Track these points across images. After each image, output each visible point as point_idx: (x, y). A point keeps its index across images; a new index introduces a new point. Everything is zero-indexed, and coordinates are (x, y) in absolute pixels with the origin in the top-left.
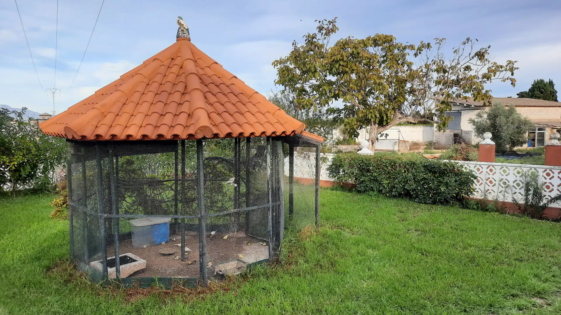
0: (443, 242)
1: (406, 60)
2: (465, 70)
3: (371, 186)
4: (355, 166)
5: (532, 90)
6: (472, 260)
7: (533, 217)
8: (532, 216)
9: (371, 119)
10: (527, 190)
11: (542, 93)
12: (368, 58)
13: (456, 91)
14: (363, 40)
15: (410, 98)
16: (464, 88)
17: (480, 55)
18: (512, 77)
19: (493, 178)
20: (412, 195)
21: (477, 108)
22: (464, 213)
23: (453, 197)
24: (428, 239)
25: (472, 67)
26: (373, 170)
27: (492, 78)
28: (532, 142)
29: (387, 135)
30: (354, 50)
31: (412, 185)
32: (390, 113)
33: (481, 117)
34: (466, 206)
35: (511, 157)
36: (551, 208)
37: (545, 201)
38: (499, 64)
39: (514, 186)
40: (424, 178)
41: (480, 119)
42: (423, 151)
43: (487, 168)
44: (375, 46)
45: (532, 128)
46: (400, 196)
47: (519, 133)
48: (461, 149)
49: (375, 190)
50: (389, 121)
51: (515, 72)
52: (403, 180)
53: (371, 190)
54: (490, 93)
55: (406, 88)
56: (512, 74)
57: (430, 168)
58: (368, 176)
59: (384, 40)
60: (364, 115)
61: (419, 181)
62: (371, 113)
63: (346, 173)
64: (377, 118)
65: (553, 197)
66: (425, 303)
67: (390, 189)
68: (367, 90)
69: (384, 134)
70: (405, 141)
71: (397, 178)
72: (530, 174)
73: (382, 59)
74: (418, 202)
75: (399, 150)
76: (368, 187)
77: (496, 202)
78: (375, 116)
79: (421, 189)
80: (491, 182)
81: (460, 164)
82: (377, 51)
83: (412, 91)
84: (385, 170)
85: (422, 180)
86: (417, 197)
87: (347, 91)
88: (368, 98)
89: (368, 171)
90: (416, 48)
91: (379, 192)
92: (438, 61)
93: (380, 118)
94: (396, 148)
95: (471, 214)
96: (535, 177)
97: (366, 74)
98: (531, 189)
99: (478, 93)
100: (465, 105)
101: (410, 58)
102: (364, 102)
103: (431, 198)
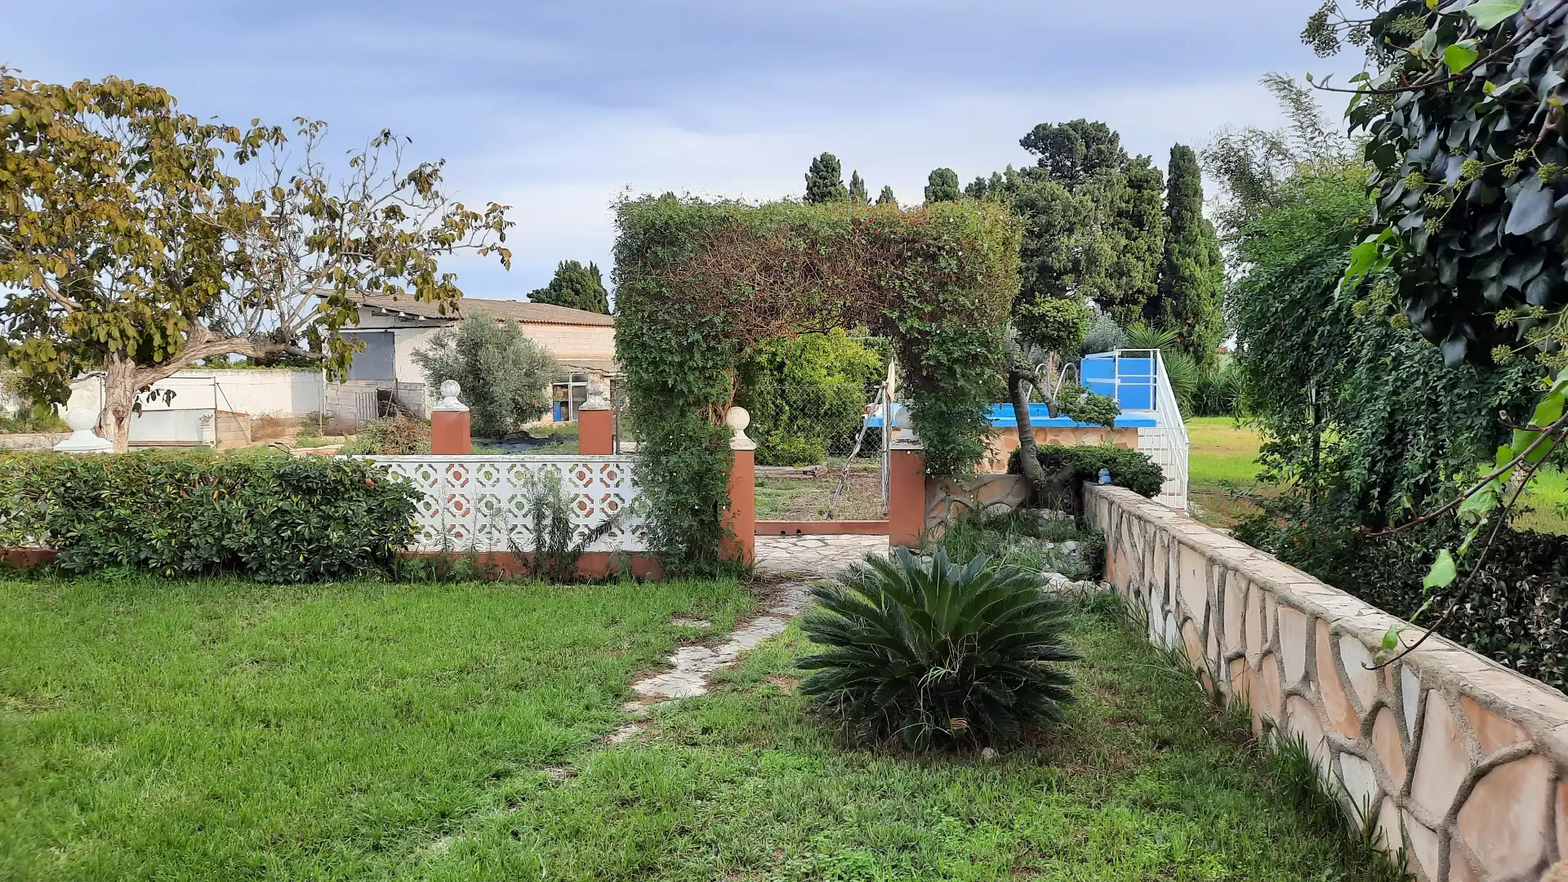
0: (330, 678)
1: (215, 169)
2: (388, 217)
3: (110, 550)
4: (46, 490)
5: (556, 286)
6: (405, 710)
7: (553, 581)
8: (552, 579)
9: (107, 343)
10: (539, 517)
11: (577, 293)
12: (82, 148)
13: (368, 273)
14: (61, 89)
15: (238, 284)
16: (385, 263)
17: (422, 181)
18: (503, 245)
19: (463, 496)
20: (246, 563)
21: (431, 323)
22: (392, 595)
23: (364, 556)
24: (286, 680)
25: (405, 210)
26: (114, 500)
27: (453, 245)
28: (563, 409)
29: (170, 395)
30: (26, 113)
31: (246, 535)
32: (176, 324)
33: (443, 346)
34: (399, 574)
35: (518, 446)
36: (591, 553)
37: (576, 539)
38: (468, 209)
39: (510, 511)
40: (279, 509)
41: (441, 352)
42: (294, 442)
43: (448, 470)
44: (108, 115)
45: (558, 375)
46: (208, 569)
47: (532, 387)
48: (394, 429)
49: (125, 561)
50: (170, 350)
51: (507, 231)
52: (215, 523)
53: (108, 563)
54: (453, 281)
55: (223, 253)
56: (502, 238)
57: (296, 481)
58: (96, 519)
59: (137, 99)
60: (82, 330)
61: (264, 522)
62: (107, 322)
63: (15, 518)
64: (128, 339)
65: (593, 527)
66: (262, 858)
67: (176, 554)
68: (90, 251)
69: (161, 392)
70: (235, 415)
71: (195, 518)
72: (542, 477)
73: (136, 158)
74: (266, 582)
75: (219, 442)
76: (97, 555)
77: (472, 554)
78: (123, 333)
79: (273, 543)
80: (458, 506)
81: (379, 465)
82: (115, 129)
83: (241, 264)
84: (153, 495)
85: (273, 516)
86: (262, 567)
87: (11, 247)
88: (96, 278)
89: (96, 503)
90: (242, 138)
91: (139, 567)
92: (310, 183)
93: (141, 341)
94: (209, 436)
95: (413, 593)
96: (553, 485)
97: (79, 197)
98: (547, 513)
99: (425, 281)
100: (402, 314)
101: (225, 165)
102: (79, 288)
103: (302, 566)
